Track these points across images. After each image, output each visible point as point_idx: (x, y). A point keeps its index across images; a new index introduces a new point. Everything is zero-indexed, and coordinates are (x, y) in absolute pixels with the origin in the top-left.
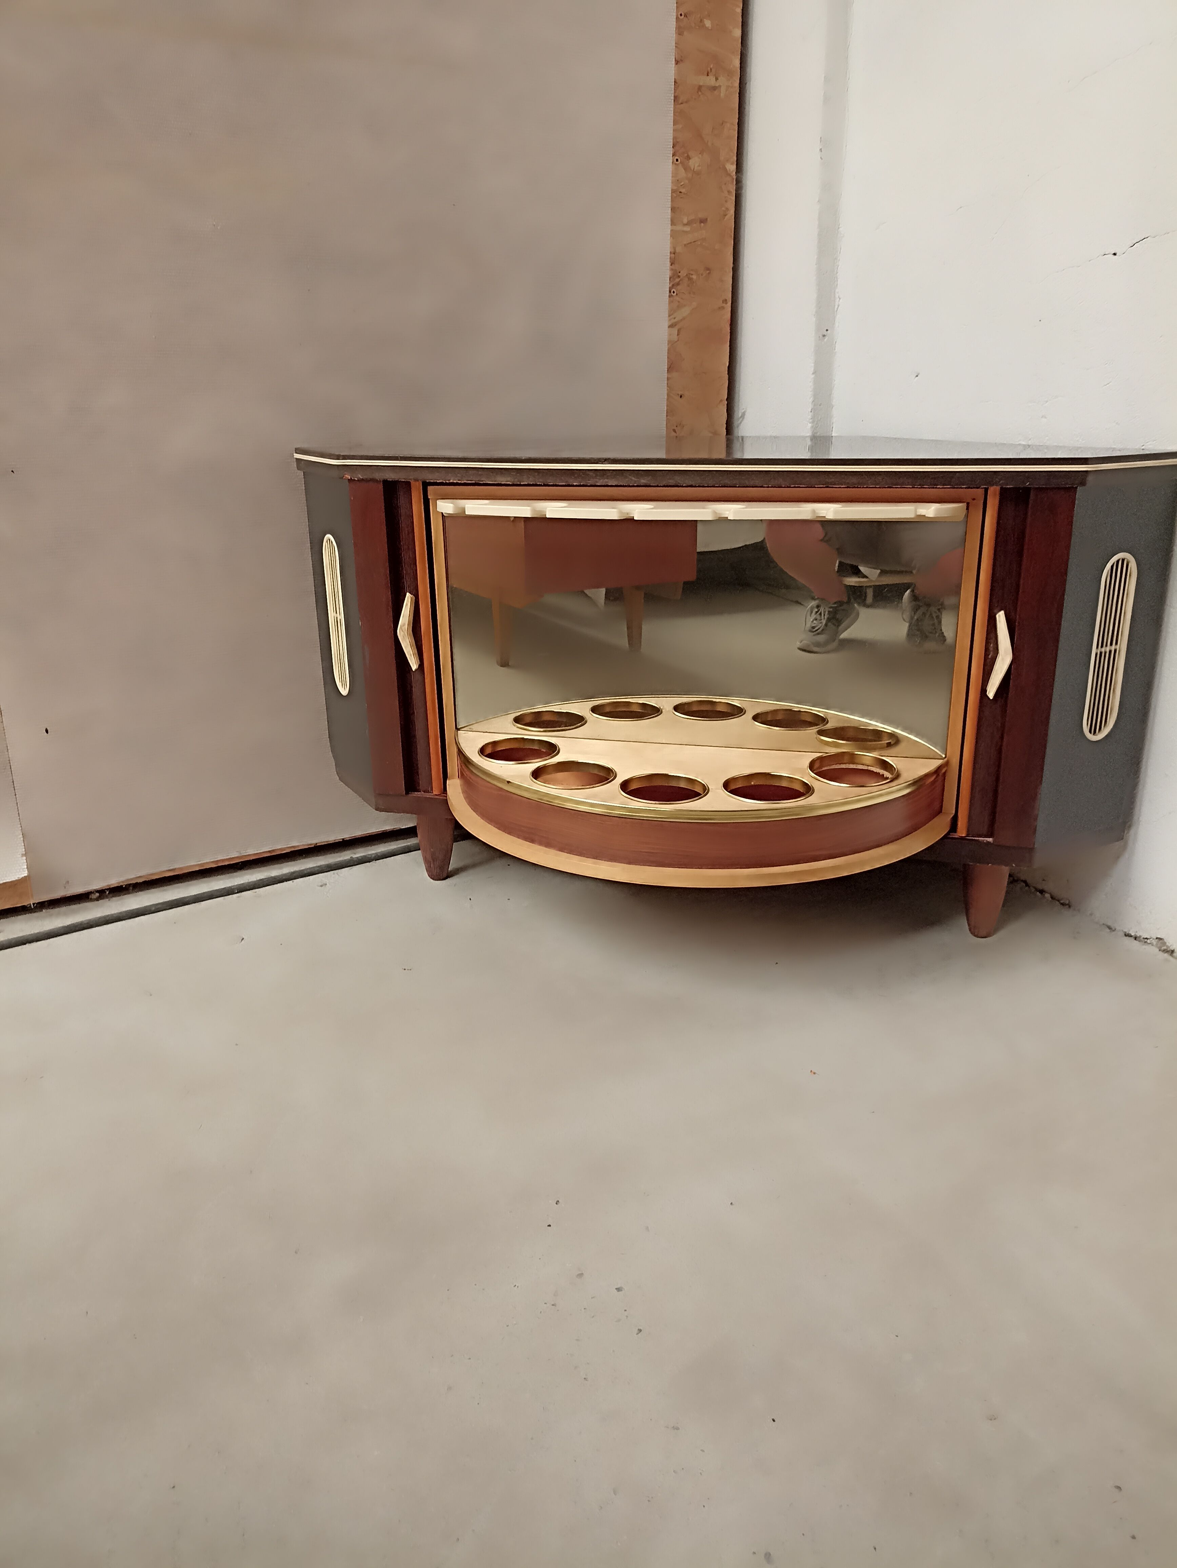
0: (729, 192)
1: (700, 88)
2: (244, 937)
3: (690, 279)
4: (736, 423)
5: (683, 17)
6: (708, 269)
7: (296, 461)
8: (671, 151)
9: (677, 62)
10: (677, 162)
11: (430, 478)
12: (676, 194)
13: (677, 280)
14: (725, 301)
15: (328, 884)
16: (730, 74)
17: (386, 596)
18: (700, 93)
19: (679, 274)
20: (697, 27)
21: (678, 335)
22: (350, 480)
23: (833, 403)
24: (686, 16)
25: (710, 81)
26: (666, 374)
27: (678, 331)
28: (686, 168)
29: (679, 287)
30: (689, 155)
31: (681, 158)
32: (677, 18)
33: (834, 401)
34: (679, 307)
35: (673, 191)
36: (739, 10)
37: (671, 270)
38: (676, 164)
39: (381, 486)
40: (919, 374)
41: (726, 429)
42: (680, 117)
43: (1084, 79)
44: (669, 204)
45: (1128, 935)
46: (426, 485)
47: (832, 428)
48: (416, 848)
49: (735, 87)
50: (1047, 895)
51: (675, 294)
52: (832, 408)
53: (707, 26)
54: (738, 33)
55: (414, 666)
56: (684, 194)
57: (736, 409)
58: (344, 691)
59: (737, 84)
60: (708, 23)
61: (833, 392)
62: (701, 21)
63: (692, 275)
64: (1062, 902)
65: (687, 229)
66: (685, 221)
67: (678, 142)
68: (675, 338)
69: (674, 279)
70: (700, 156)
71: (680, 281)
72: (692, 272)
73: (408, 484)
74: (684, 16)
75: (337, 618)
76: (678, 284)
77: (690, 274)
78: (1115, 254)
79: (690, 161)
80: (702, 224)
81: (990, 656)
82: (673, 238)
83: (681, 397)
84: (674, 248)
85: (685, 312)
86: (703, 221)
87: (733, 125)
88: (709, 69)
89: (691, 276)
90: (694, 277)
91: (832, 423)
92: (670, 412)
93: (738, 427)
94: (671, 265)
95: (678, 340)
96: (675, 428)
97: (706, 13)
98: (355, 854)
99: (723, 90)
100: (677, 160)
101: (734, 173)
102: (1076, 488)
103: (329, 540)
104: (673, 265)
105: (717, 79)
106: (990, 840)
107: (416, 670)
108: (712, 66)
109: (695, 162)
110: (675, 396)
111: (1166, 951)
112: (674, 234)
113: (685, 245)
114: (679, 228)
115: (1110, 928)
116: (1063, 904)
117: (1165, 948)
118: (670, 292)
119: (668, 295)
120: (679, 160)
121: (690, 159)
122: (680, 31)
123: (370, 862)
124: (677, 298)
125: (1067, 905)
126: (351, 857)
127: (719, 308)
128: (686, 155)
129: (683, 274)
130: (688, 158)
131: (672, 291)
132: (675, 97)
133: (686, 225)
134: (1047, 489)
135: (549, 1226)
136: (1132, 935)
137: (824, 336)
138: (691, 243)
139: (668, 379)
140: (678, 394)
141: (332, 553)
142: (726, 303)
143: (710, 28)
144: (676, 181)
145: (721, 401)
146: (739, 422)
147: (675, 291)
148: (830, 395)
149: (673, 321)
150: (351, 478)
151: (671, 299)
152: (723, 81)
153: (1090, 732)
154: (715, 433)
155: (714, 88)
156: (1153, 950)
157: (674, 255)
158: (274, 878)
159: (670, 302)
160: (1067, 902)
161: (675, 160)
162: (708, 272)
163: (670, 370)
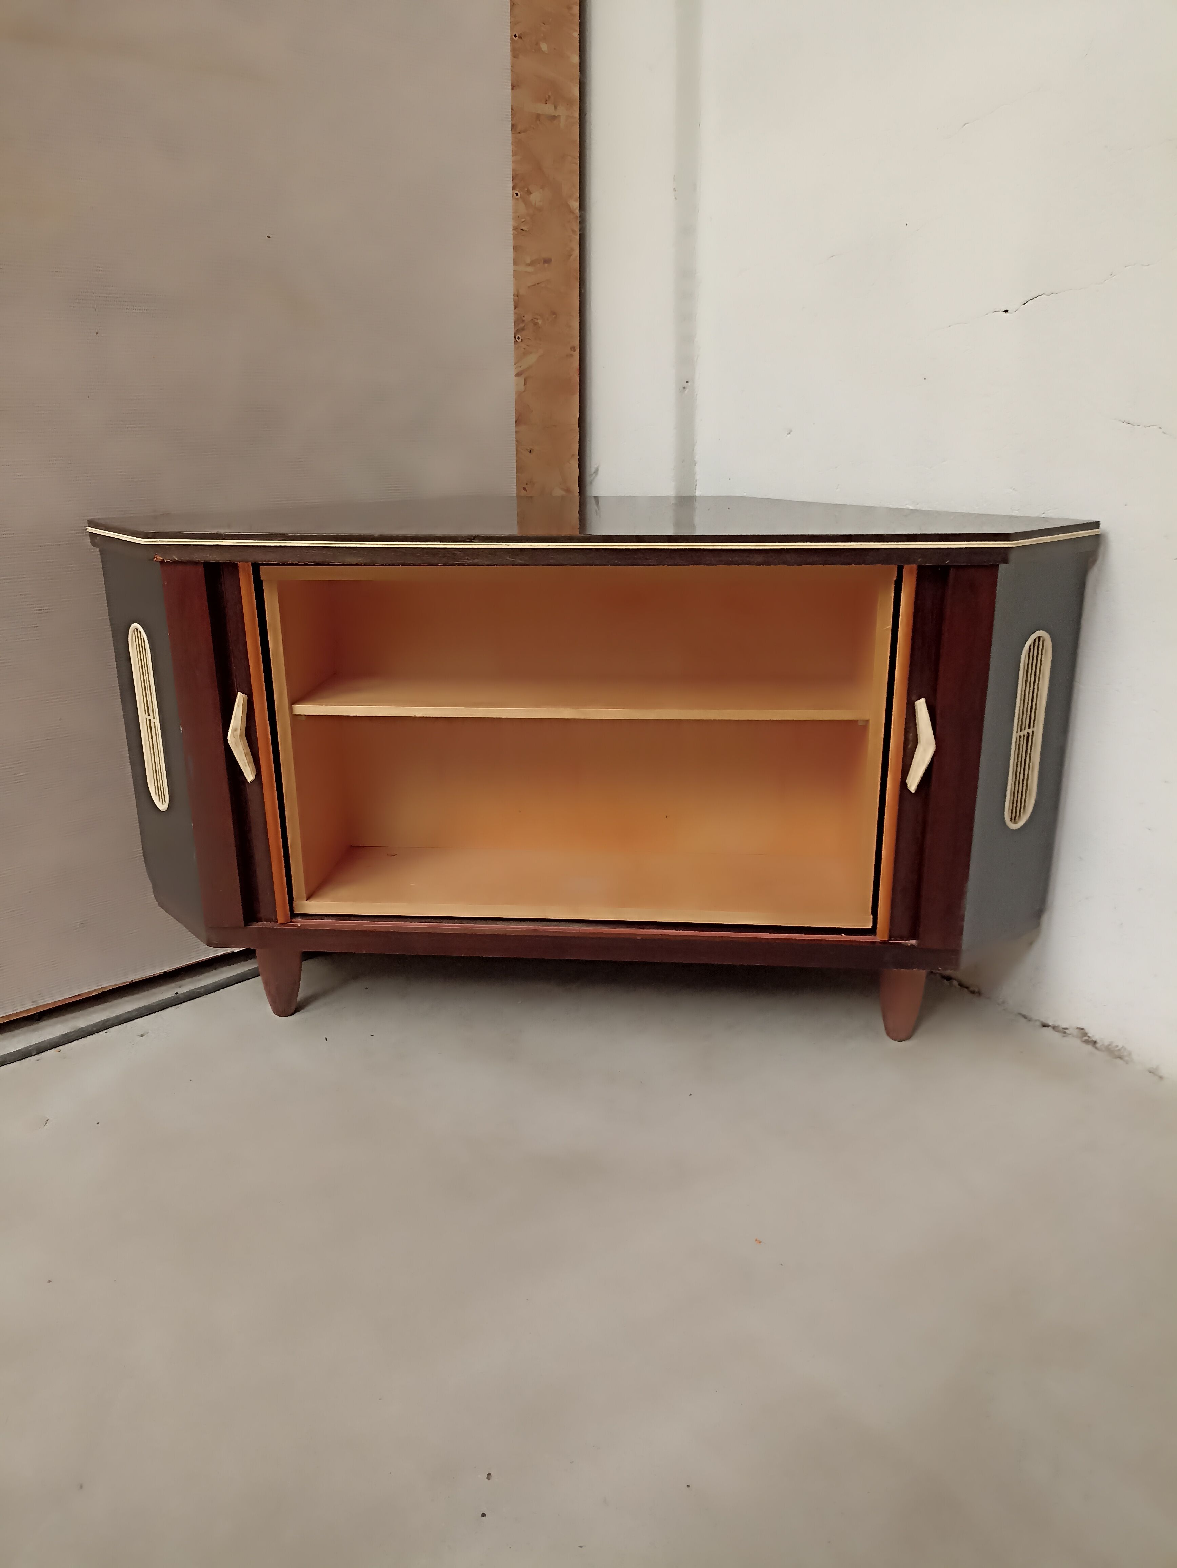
0: (574, 231)
1: (538, 116)
2: (48, 1117)
3: (536, 324)
4: (588, 479)
5: (517, 37)
6: (554, 313)
7: (90, 535)
8: (511, 185)
9: (513, 87)
10: (517, 197)
11: (259, 557)
12: (518, 231)
13: (522, 325)
14: (573, 348)
15: (150, 1032)
16: (570, 103)
17: (211, 697)
18: (538, 122)
19: (524, 319)
20: (533, 50)
21: (524, 385)
22: (162, 562)
23: (696, 460)
24: (520, 37)
25: (549, 109)
26: (514, 428)
27: (525, 380)
28: (527, 203)
29: (524, 333)
30: (530, 189)
31: (522, 193)
32: (512, 39)
33: (697, 457)
34: (526, 354)
35: (515, 228)
36: (576, 35)
37: (515, 313)
38: (516, 199)
39: (201, 570)
40: (791, 431)
41: (579, 486)
42: (520, 147)
43: (965, 125)
44: (511, 243)
45: (1045, 1026)
46: (256, 567)
47: (696, 485)
48: (254, 974)
49: (575, 117)
50: (955, 983)
51: (520, 339)
52: (695, 464)
53: (543, 49)
54: (576, 59)
55: (250, 776)
56: (526, 231)
57: (588, 464)
58: (163, 806)
59: (577, 115)
60: (544, 47)
61: (695, 448)
62: (537, 44)
63: (537, 319)
64: (971, 989)
65: (530, 269)
66: (528, 262)
67: (517, 175)
68: (522, 387)
69: (519, 324)
70: (541, 190)
71: (524, 326)
72: (536, 317)
73: (233, 567)
74: (519, 37)
75: (150, 720)
76: (523, 329)
77: (535, 318)
78: (1006, 311)
79: (531, 195)
80: (546, 265)
81: (909, 746)
82: (516, 279)
83: (530, 452)
84: (518, 292)
85: (532, 359)
86: (547, 261)
87: (575, 158)
88: (547, 96)
89: (536, 321)
90: (540, 322)
91: (695, 480)
92: (520, 469)
93: (591, 483)
94: (515, 309)
95: (524, 391)
96: (525, 486)
97: (542, 35)
98: (180, 987)
99: (563, 120)
100: (517, 194)
101: (578, 211)
102: (998, 565)
103: (137, 629)
104: (517, 308)
105: (556, 108)
106: (913, 942)
107: (252, 781)
108: (550, 94)
109: (537, 197)
110: (524, 450)
111: (1087, 1042)
112: (517, 275)
113: (529, 287)
114: (522, 268)
115: (1025, 1017)
116: (973, 992)
117: (1086, 1038)
118: (515, 337)
119: (513, 341)
120: (519, 194)
121: (531, 193)
122: (515, 53)
123: (199, 997)
124: (523, 345)
125: (976, 993)
126: (176, 993)
127: (567, 356)
128: (526, 189)
129: (528, 318)
130: (529, 193)
131: (517, 337)
132: (513, 125)
133: (529, 265)
134: (966, 566)
135: (484, 1515)
136: (1050, 1024)
137: (684, 388)
138: (535, 285)
139: (516, 432)
140: (527, 449)
141: (141, 649)
142: (575, 351)
143: (547, 52)
144: (517, 218)
145: (573, 456)
146: (592, 478)
147: (520, 337)
148: (693, 450)
149: (520, 369)
150: (163, 560)
151: (517, 345)
152: (562, 111)
153: (1011, 820)
154: (568, 490)
155: (554, 118)
156: (1075, 1043)
157: (517, 297)
158: (82, 1030)
159: (516, 349)
160: (976, 990)
161: (515, 194)
162: (554, 316)
163: (518, 422)
